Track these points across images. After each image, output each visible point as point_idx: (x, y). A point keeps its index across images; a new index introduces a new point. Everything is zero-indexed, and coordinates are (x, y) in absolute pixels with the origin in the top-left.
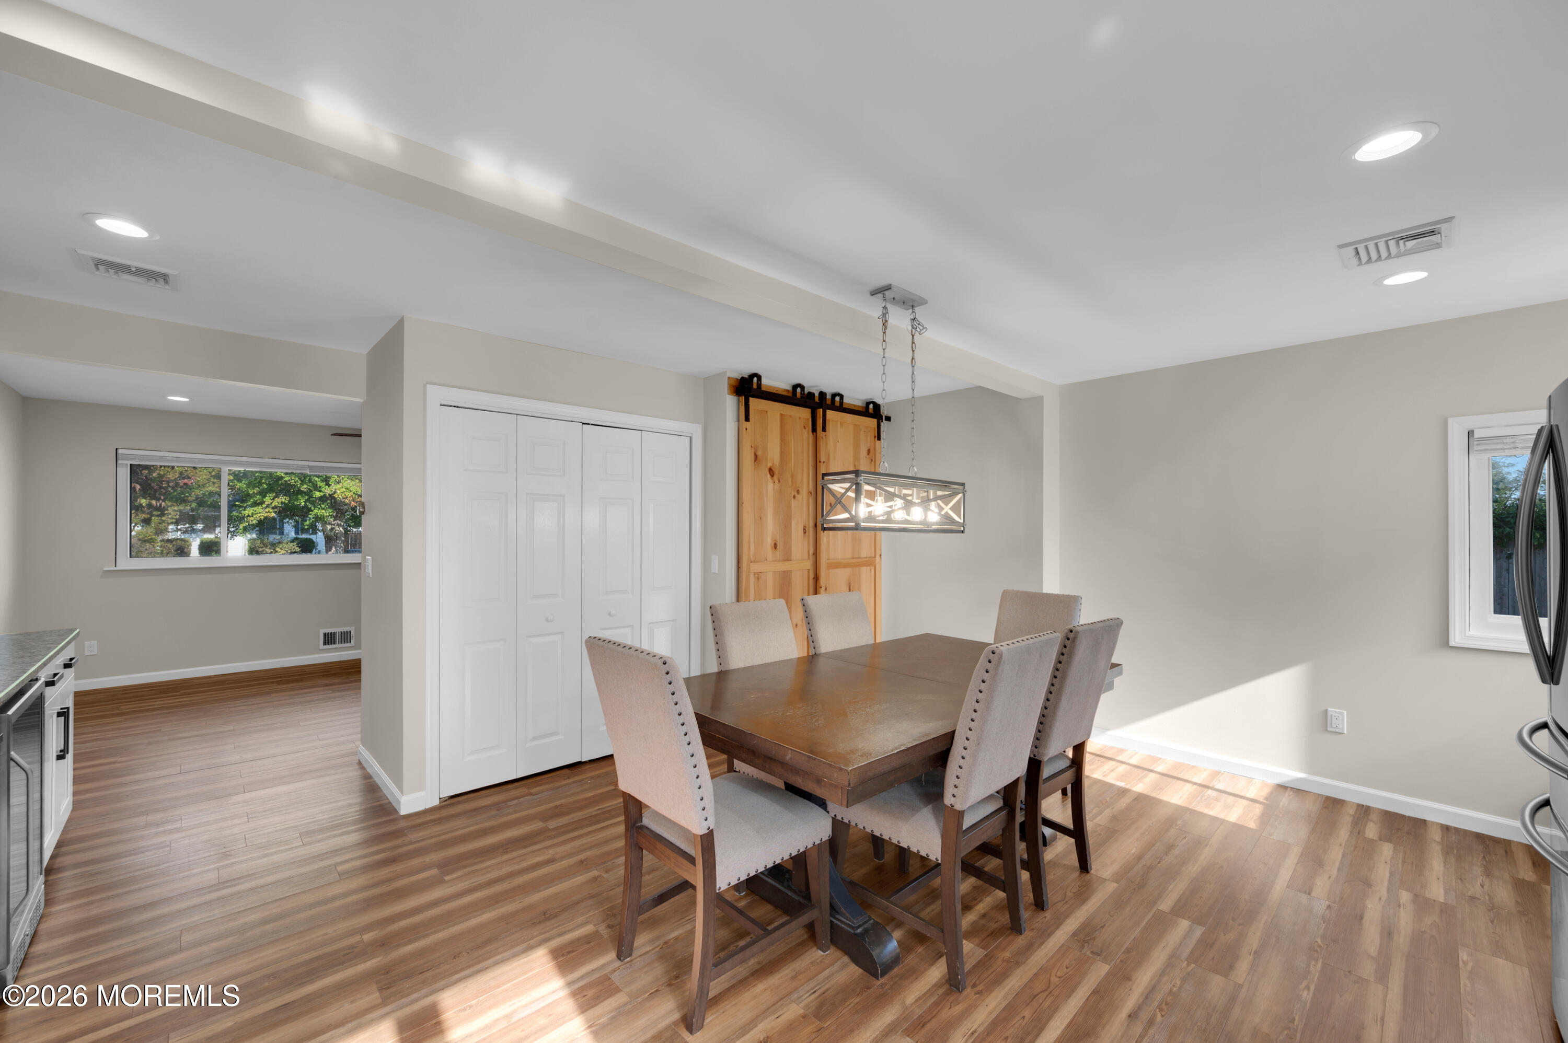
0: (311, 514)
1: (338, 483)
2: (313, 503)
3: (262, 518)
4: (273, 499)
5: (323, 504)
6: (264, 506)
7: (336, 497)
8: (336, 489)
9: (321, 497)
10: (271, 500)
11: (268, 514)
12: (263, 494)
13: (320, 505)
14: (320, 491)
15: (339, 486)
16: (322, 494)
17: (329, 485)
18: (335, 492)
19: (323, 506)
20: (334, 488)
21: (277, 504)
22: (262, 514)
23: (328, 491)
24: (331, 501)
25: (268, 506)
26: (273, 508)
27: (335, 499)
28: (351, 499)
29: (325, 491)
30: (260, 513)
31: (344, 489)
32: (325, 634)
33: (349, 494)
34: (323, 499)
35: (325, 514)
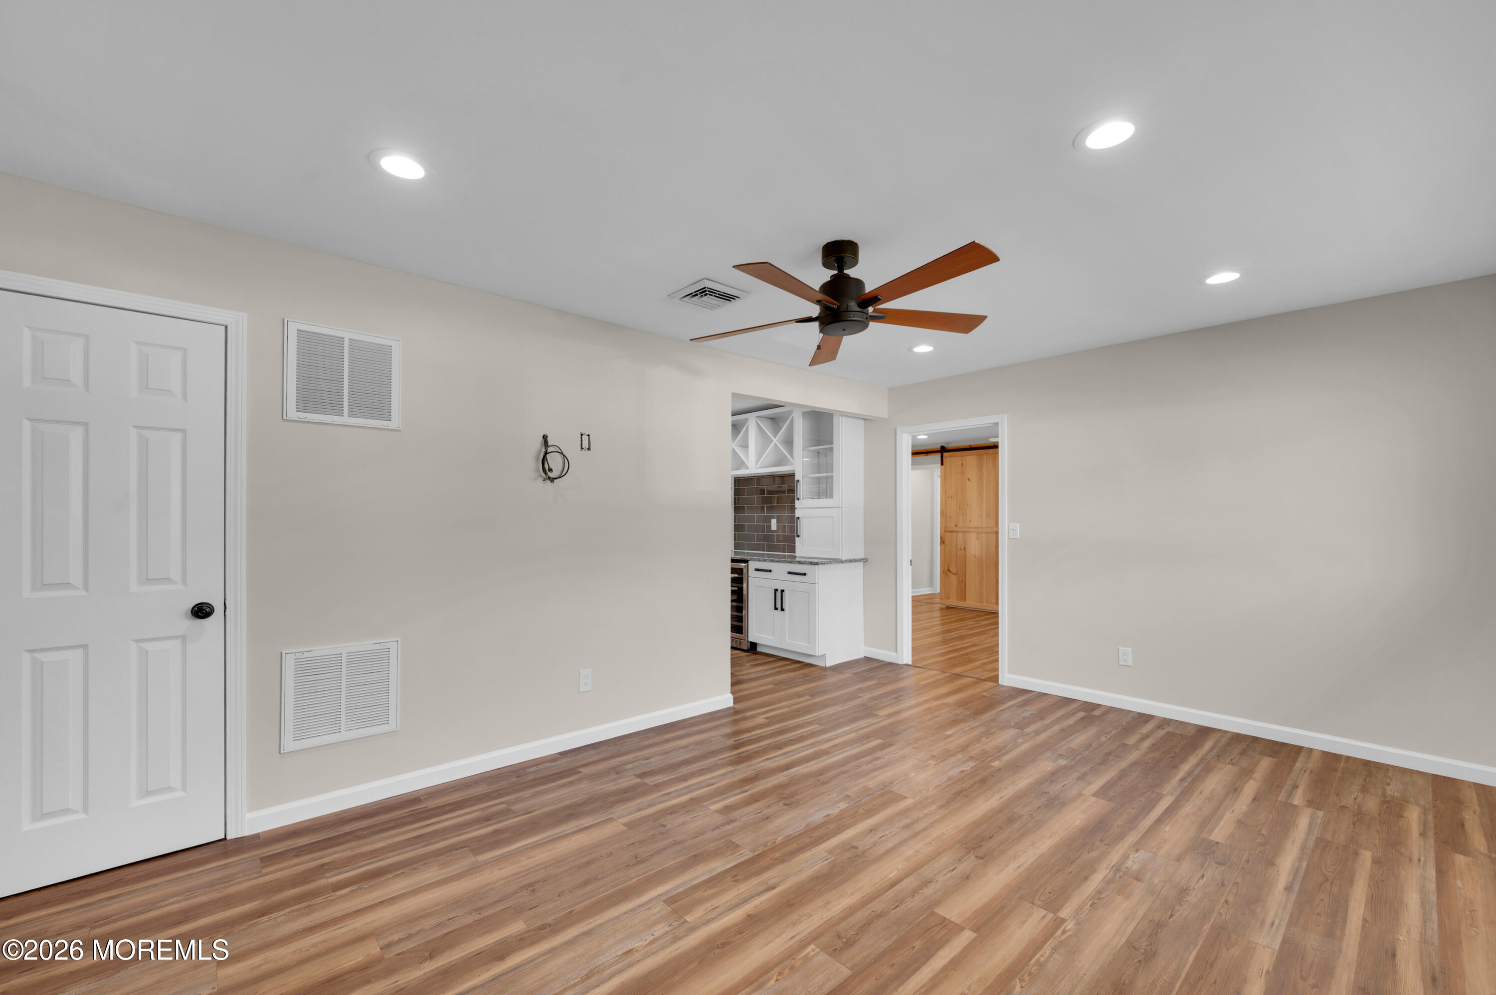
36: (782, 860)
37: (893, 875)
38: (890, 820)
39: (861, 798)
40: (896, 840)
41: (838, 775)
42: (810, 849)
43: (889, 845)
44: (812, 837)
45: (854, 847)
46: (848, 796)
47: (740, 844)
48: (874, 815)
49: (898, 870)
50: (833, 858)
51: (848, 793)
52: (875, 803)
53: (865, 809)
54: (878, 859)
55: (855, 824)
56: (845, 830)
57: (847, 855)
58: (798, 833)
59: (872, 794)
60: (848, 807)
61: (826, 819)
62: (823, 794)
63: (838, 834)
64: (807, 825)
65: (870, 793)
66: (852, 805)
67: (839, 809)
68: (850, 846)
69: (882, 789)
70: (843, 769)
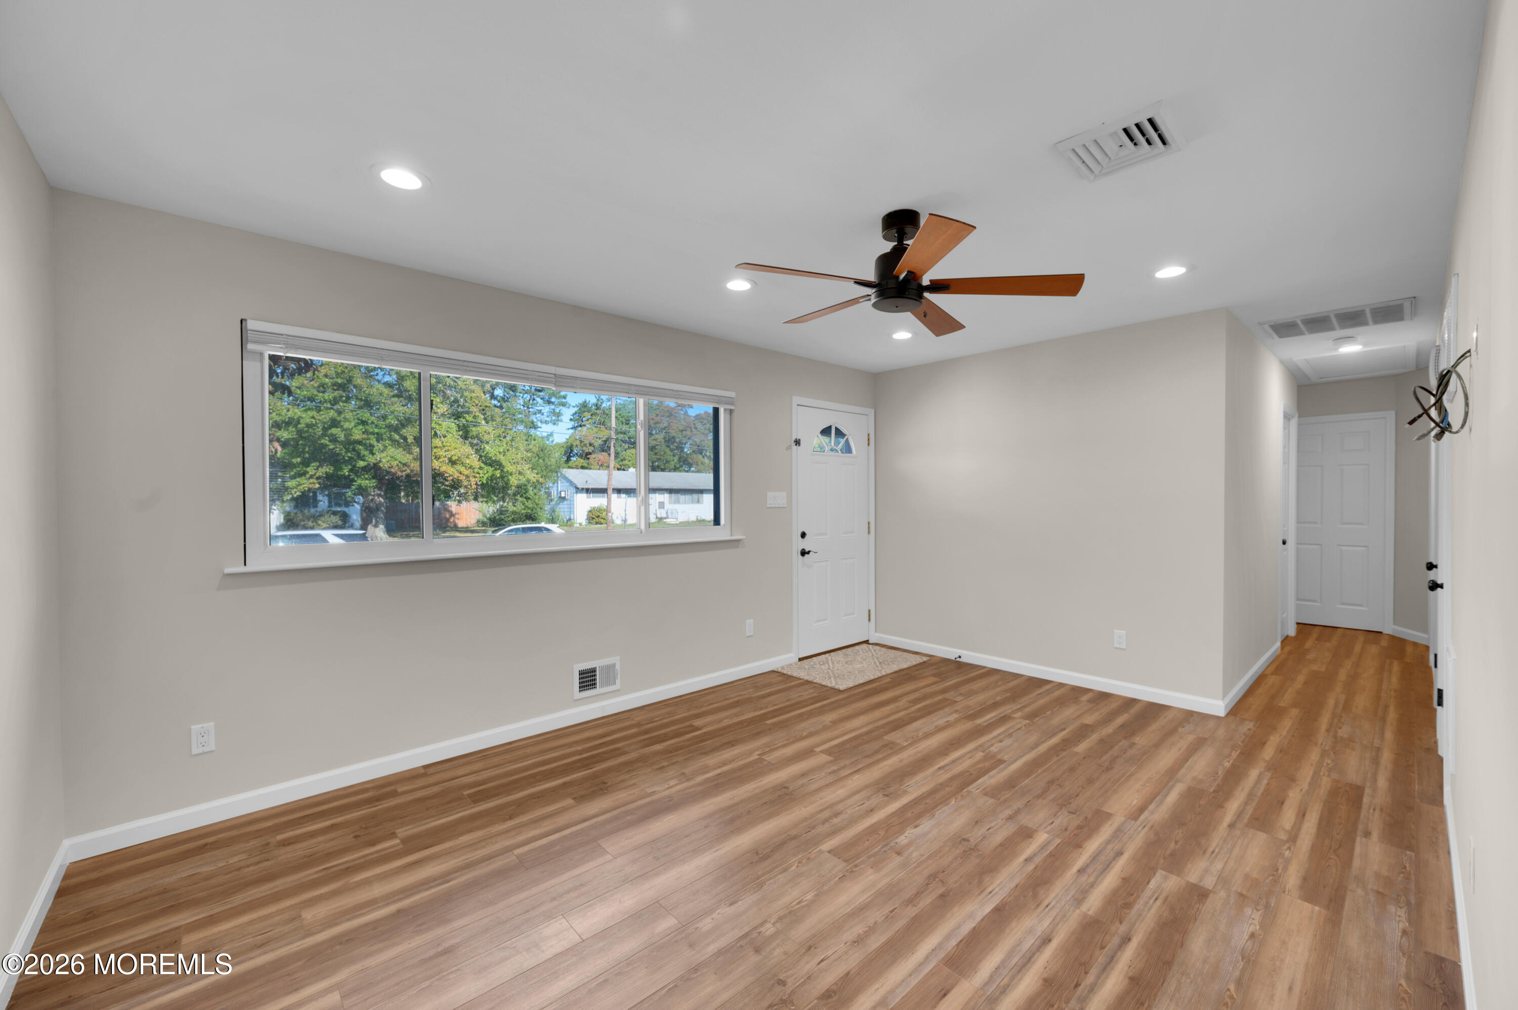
0: (354, 485)
1: (382, 452)
2: (356, 473)
3: (307, 489)
4: (317, 469)
5: (367, 474)
6: (308, 476)
7: (382, 466)
8: (380, 458)
9: (365, 467)
10: (315, 469)
11: (313, 485)
12: (306, 463)
13: (363, 475)
14: (364, 460)
15: (383, 455)
16: (365, 463)
17: (373, 454)
18: (380, 461)
19: (367, 476)
20: (379, 456)
21: (321, 474)
22: (305, 485)
23: (371, 460)
24: (375, 470)
25: (311, 477)
26: (318, 478)
27: (380, 468)
28: (397, 468)
29: (370, 460)
30: (304, 484)
31: (389, 458)
32: (581, 673)
33: (395, 463)
34: (365, 469)
35: (369, 485)
36: (942, 785)
37: (856, 777)
38: (853, 821)
39: (883, 850)
40: (849, 802)
41: (918, 894)
42: (923, 794)
43: (857, 797)
44: (926, 804)
45: (887, 796)
46: (899, 853)
47: (985, 797)
48: (868, 828)
49: (852, 780)
50: (902, 787)
51: (898, 859)
52: (867, 843)
53: (877, 836)
54: (866, 787)
55: (888, 816)
56: (897, 811)
57: (892, 789)
58: (939, 808)
59: (869, 857)
60: (897, 838)
61: (917, 823)
62: (929, 857)
63: (903, 807)
64: (934, 815)
65: (872, 859)
66: (892, 840)
67: (906, 834)
68: (890, 796)
69: (856, 866)
70: (912, 911)
